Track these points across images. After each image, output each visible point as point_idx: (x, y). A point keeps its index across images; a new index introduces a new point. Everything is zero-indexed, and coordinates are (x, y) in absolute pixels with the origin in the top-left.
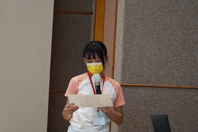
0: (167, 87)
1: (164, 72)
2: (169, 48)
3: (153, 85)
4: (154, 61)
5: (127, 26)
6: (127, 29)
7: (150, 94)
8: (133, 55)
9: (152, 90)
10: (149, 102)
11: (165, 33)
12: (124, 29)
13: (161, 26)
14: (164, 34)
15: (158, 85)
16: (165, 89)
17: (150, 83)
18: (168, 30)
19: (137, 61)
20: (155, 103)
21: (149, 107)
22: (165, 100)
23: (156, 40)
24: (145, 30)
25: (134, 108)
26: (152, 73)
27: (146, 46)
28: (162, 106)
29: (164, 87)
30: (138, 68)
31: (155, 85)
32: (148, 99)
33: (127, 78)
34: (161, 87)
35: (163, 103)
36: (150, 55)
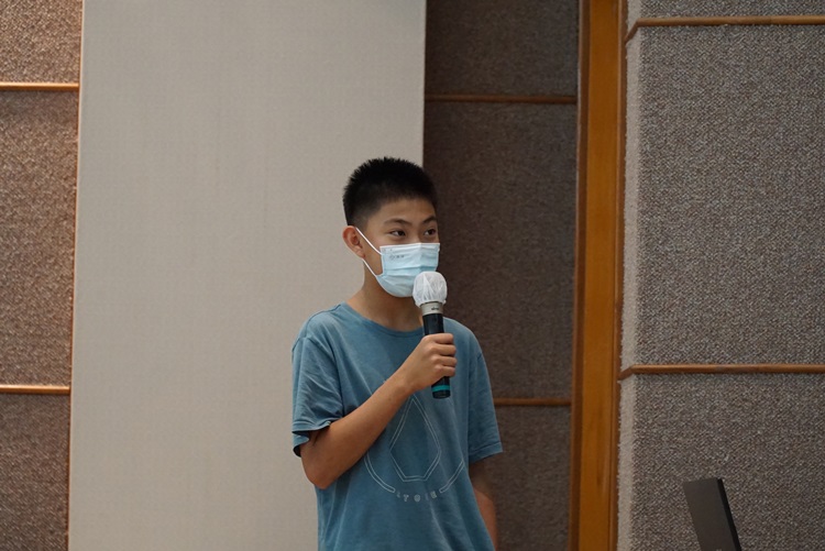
0: (808, 372)
1: (796, 313)
2: (809, 220)
3: (755, 365)
4: (758, 273)
5: (653, 144)
6: (652, 153)
7: (746, 400)
8: (677, 252)
9: (754, 384)
10: (743, 430)
11: (794, 162)
12: (644, 153)
13: (778, 139)
14: (793, 168)
15: (774, 365)
16: (800, 381)
17: (746, 357)
18: (805, 153)
19: (694, 275)
20: (766, 434)
21: (745, 449)
22: (803, 422)
23: (763, 192)
24: (718, 154)
25: (689, 455)
26: (753, 319)
27: (724, 215)
28: (791, 445)
29: (797, 372)
30: (698, 300)
31: (763, 365)
32: (738, 420)
33: (660, 341)
34: (787, 372)
35: (797, 434)
36: (743, 249)
